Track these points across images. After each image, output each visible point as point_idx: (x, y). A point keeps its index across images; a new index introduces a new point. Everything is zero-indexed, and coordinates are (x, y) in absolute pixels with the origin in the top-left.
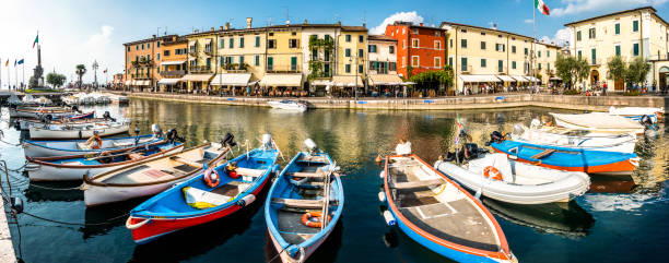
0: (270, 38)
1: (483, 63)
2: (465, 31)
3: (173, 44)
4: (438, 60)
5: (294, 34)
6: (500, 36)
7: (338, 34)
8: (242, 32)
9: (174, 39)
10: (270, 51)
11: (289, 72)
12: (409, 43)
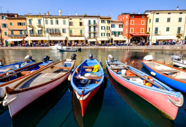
0: (70, 21)
1: (168, 29)
2: (158, 14)
3: (16, 19)
4: (142, 29)
5: (81, 19)
6: (181, 13)
7: (99, 20)
8: (57, 17)
9: (16, 16)
10: (71, 27)
11: (79, 36)
12: (129, 22)
